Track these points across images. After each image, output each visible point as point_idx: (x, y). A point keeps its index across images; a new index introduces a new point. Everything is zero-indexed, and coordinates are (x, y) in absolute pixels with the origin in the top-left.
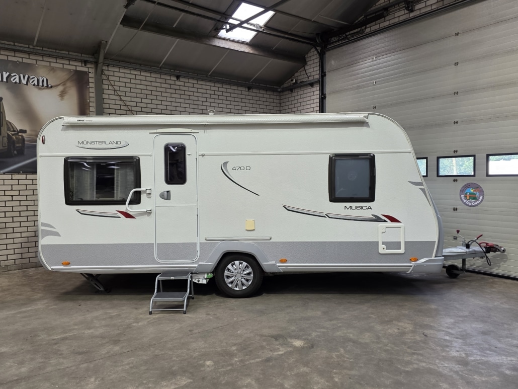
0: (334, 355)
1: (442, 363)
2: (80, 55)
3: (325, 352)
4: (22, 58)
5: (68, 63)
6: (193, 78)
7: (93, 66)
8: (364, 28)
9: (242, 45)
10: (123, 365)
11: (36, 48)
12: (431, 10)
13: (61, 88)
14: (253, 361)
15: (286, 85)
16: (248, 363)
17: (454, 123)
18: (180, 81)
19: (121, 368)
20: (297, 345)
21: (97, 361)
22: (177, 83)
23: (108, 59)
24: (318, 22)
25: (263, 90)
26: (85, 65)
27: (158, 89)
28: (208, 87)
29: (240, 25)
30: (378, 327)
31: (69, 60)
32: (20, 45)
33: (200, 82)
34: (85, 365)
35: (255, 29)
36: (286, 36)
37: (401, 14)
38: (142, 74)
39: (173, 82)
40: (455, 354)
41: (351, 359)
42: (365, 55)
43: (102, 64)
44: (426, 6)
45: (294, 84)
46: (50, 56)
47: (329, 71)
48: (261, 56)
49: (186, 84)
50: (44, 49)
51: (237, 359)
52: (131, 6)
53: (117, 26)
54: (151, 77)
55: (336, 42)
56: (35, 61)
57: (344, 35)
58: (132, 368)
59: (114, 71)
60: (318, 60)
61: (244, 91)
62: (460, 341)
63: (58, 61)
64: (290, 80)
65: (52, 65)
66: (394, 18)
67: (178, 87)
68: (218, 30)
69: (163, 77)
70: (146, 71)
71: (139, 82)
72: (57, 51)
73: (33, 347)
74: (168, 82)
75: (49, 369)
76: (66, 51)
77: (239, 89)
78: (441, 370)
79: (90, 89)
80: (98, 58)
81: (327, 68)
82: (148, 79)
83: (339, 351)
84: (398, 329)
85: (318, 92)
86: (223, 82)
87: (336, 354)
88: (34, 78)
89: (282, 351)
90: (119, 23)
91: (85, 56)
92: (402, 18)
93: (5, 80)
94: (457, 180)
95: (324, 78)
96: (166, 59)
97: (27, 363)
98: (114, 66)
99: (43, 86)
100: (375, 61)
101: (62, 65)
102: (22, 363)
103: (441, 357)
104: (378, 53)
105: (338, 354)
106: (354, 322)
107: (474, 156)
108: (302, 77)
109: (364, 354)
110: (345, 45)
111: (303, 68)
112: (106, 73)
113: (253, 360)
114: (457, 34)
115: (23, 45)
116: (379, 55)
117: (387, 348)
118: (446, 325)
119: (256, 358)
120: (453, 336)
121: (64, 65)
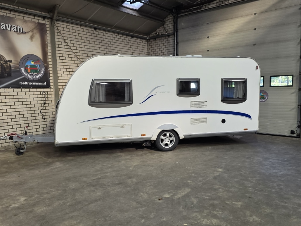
0: (242, 173)
2: (40, 12)
3: (237, 172)
4: (7, 13)
6: (103, 30)
7: (48, 20)
8: (201, 6)
9: (134, 11)
11: (14, 7)
13: (30, 34)
18: (96, 31)
20: (220, 171)
25: (139, 38)
26: (44, 19)
27: (85, 36)
28: (111, 36)
33: (107, 32)
36: (158, 7)
38: (76, 26)
42: (202, 21)
43: (55, 19)
45: (157, 35)
46: (23, 13)
49: (100, 33)
50: (19, 8)
55: (184, 12)
57: (189, 9)
59: (60, 24)
61: (130, 39)
63: (28, 16)
65: (25, 18)
67: (95, 35)
69: (87, 28)
70: (78, 24)
71: (74, 31)
72: (27, 10)
74: (90, 31)
76: (32, 10)
77: (127, 37)
79: (47, 34)
81: (179, 27)
82: (79, 29)
85: (173, 41)
86: (119, 33)
88: (14, 27)
89: (217, 174)
95: (177, 33)
96: (91, 18)
98: (60, 21)
99: (20, 32)
100: (208, 25)
101: (30, 19)
102: (93, 191)
106: (234, 159)
107: (264, 77)
108: (162, 31)
109: (254, 171)
110: (190, 15)
112: (56, 25)
113: (208, 178)
114: (255, 14)
115: (6, 5)
116: (211, 22)
121: (32, 19)
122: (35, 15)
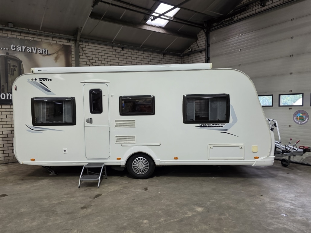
0: (223, 217)
1: (292, 224)
2: (66, 35)
3: (217, 215)
4: (33, 38)
5: (59, 40)
6: (131, 49)
7: (73, 42)
8: (233, 17)
9: (160, 29)
10: (94, 222)
11: (41, 32)
12: (276, 5)
13: (55, 55)
14: (173, 221)
15: (185, 52)
16: (169, 222)
17: (290, 74)
18: (123, 51)
19: (92, 224)
20: (199, 210)
21: (78, 219)
22: (122, 52)
23: (82, 38)
24: (205, 14)
25: (172, 55)
26: (69, 42)
27: (111, 55)
28: (140, 54)
29: (159, 17)
30: (248, 199)
31: (60, 39)
32: (32, 30)
33: (135, 51)
34: (71, 221)
35: (168, 19)
36: (186, 23)
37: (257, 8)
38: (102, 46)
39: (119, 51)
40: (299, 218)
41: (234, 220)
42: (234, 33)
43: (79, 41)
44: (273, 3)
45: (190, 51)
46: (49, 36)
47: (212, 44)
48: (171, 35)
49: (127, 52)
50: (46, 32)
51: (162, 219)
52: (96, 6)
53: (88, 18)
54: (107, 48)
55: (216, 26)
56: (40, 39)
57: (221, 22)
58: (99, 224)
59: (86, 45)
60: (205, 37)
61: (161, 56)
62: (301, 209)
63: (53, 39)
64: (188, 49)
65: (50, 41)
66: (252, 11)
67: (123, 54)
68: (146, 20)
69: (114, 48)
70: (104, 45)
71: (100, 51)
72: (53, 34)
73: (40, 208)
74: (117, 51)
75: (50, 223)
76: (58, 33)
77: (158, 55)
78: (292, 229)
79: (72, 55)
80: (77, 38)
81: (211, 41)
82: (105, 49)
83: (225, 215)
84: (261, 201)
85: (205, 56)
86: (148, 51)
87: (224, 217)
88: (40, 49)
89: (190, 214)
90: (89, 16)
91: (69, 36)
92: (257, 11)
93: (23, 50)
94: (291, 108)
95: (209, 47)
96: (116, 38)
97: (36, 219)
98: (85, 42)
99: (45, 54)
100: (240, 37)
101: (56, 42)
102: (33, 219)
103: (290, 221)
104: (242, 32)
105: (225, 217)
106: (232, 195)
107: (303, 94)
108: (195, 47)
109: (242, 217)
110: (222, 28)
111: (196, 42)
112: (81, 46)
113: (172, 219)
114: (292, 20)
115: (33, 30)
116: (243, 33)
117: (256, 213)
118: (290, 198)
119: (174, 219)
120: (296, 206)
121: (57, 42)
122: (60, 38)
